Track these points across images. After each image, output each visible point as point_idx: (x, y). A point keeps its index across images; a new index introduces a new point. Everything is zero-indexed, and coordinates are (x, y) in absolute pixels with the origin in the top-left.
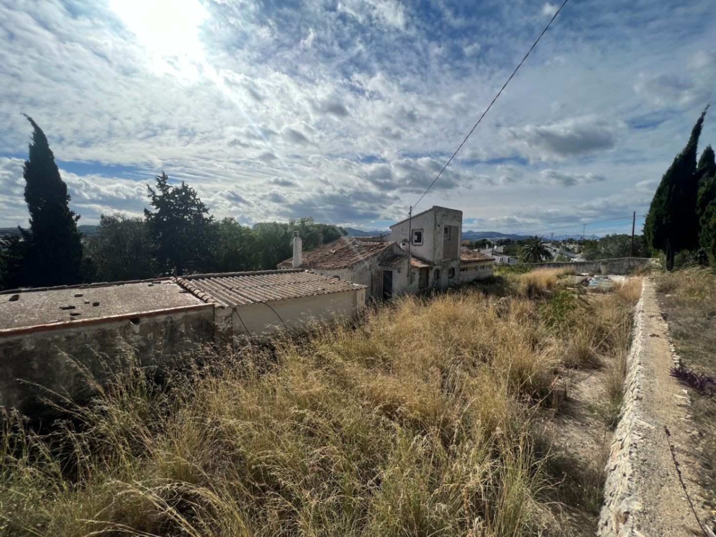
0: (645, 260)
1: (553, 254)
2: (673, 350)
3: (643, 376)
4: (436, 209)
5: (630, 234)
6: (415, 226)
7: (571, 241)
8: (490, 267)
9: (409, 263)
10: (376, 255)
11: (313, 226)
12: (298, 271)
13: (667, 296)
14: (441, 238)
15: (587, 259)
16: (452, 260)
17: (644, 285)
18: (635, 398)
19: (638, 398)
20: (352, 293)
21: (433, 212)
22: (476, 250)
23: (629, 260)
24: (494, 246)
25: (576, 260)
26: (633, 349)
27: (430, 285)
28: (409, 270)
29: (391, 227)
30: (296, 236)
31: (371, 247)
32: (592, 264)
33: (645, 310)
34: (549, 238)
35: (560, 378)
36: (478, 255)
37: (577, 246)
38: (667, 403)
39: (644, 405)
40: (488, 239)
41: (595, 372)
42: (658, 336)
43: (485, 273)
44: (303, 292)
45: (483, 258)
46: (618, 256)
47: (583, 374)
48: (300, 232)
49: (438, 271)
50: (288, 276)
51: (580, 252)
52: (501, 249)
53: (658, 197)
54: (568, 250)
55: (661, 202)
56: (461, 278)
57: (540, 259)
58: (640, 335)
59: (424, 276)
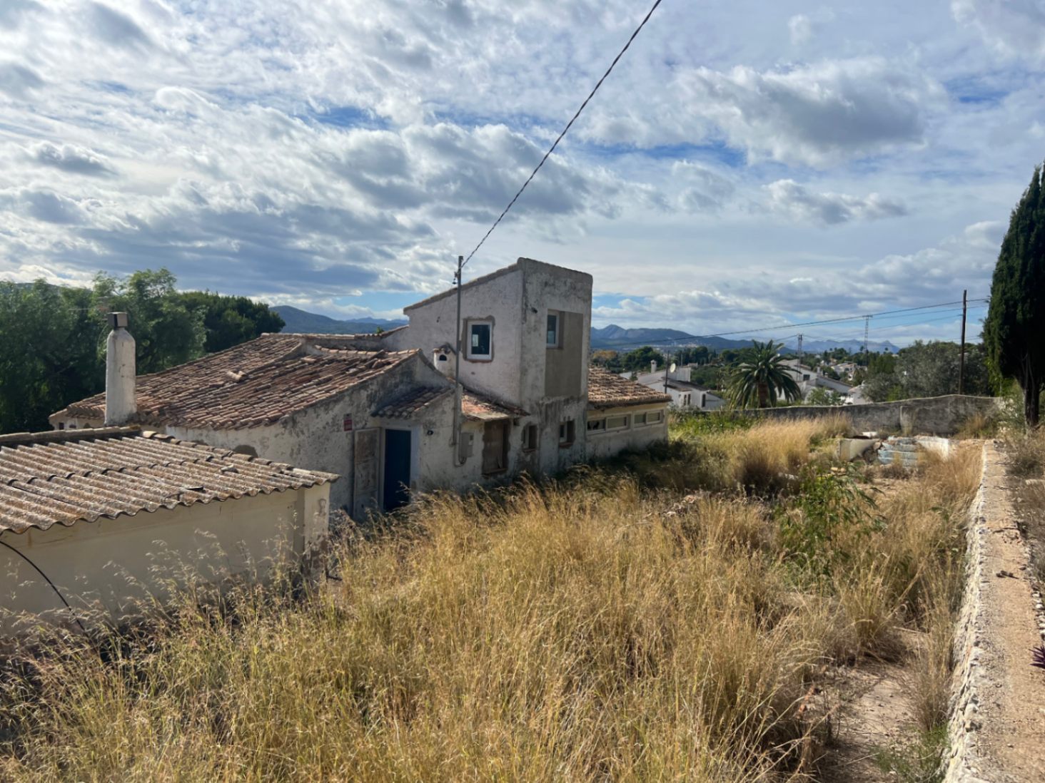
0: (987, 402)
1: (803, 386)
2: (1039, 606)
3: (982, 671)
4: (526, 267)
5: (959, 342)
6: (473, 309)
7: (840, 355)
8: (660, 417)
9: (456, 408)
10: (363, 386)
11: (174, 299)
12: (118, 436)
13: (1028, 482)
14: (540, 343)
15: (873, 399)
16: (567, 402)
17: (985, 458)
18: (968, 726)
19: (975, 727)
20: (291, 497)
21: (520, 272)
22: (627, 375)
23: (957, 400)
24: (669, 365)
25: (849, 400)
26: (965, 610)
27: (512, 465)
28: (456, 427)
29: (406, 311)
30: (116, 328)
31: (352, 363)
32: (884, 409)
33: (987, 516)
34: (794, 347)
35: (817, 691)
36: (630, 388)
37: (852, 366)
38: (1028, 731)
39: (984, 741)
40: (657, 348)
41: (891, 670)
42: (1011, 576)
43: (644, 435)
44: (132, 500)
45: (644, 396)
46: (935, 392)
47: (866, 677)
48: (131, 315)
49: (531, 431)
50: (85, 450)
51: (858, 382)
52: (686, 373)
53: (1006, 259)
54: (835, 376)
55: (1011, 271)
56: (589, 449)
57: (773, 396)
58: (977, 574)
59: (496, 444)
